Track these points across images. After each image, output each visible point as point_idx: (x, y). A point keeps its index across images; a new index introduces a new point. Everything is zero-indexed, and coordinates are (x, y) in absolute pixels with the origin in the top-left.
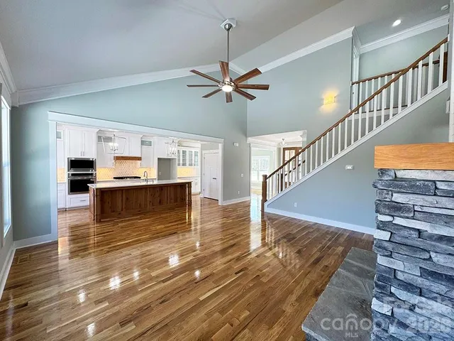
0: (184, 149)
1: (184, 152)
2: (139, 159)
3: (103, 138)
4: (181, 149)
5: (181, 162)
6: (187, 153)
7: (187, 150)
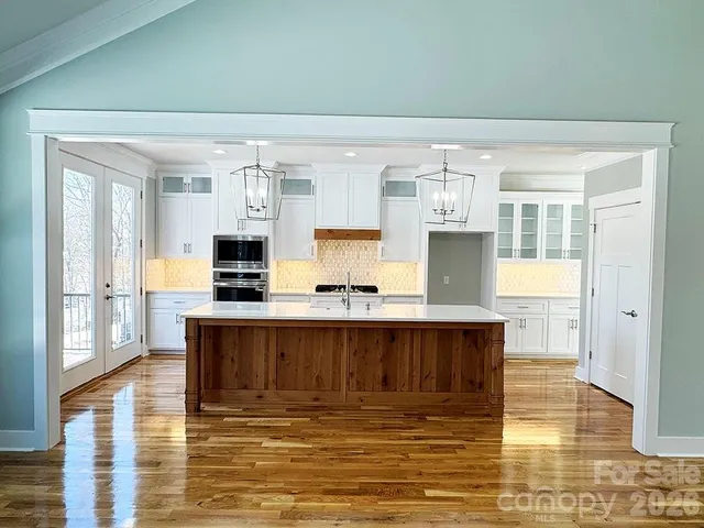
0: (529, 198)
1: (530, 210)
2: (374, 235)
3: (291, 184)
4: (518, 199)
5: (517, 244)
6: (542, 213)
7: (543, 201)
